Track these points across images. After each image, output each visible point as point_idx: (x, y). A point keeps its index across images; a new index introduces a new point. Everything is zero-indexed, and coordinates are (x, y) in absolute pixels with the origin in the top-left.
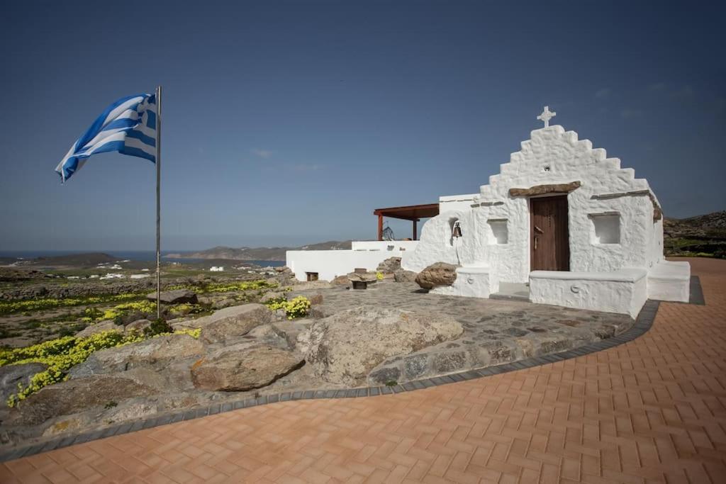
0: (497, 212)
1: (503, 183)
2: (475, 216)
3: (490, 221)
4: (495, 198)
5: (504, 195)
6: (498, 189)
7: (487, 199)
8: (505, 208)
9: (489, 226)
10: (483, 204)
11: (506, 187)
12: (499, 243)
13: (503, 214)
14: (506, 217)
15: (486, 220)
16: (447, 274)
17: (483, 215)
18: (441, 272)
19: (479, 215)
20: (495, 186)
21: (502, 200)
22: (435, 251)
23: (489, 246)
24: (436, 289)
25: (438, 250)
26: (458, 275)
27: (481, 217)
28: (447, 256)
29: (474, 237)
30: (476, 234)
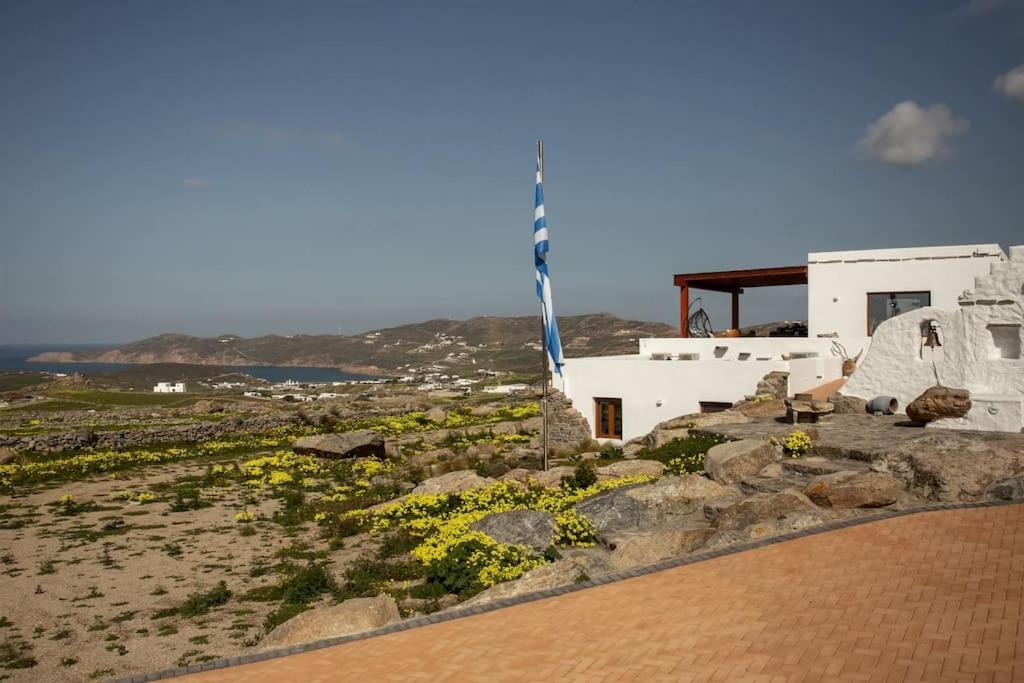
0: (1003, 315)
1: (1014, 273)
2: (966, 318)
3: (990, 327)
4: (1001, 295)
5: (1016, 290)
6: (1004, 282)
7: (986, 294)
8: (1017, 309)
9: (990, 333)
10: (979, 302)
11: (1018, 279)
12: (1003, 356)
13: (1014, 318)
14: (1018, 322)
15: (985, 325)
16: (958, 403)
17: (980, 318)
18: (950, 399)
19: (973, 317)
20: (1001, 277)
21: (1012, 297)
22: (897, 368)
23: (989, 362)
24: (939, 421)
25: (901, 365)
26: (974, 403)
27: (975, 319)
28: (916, 375)
29: (964, 349)
30: (968, 345)
